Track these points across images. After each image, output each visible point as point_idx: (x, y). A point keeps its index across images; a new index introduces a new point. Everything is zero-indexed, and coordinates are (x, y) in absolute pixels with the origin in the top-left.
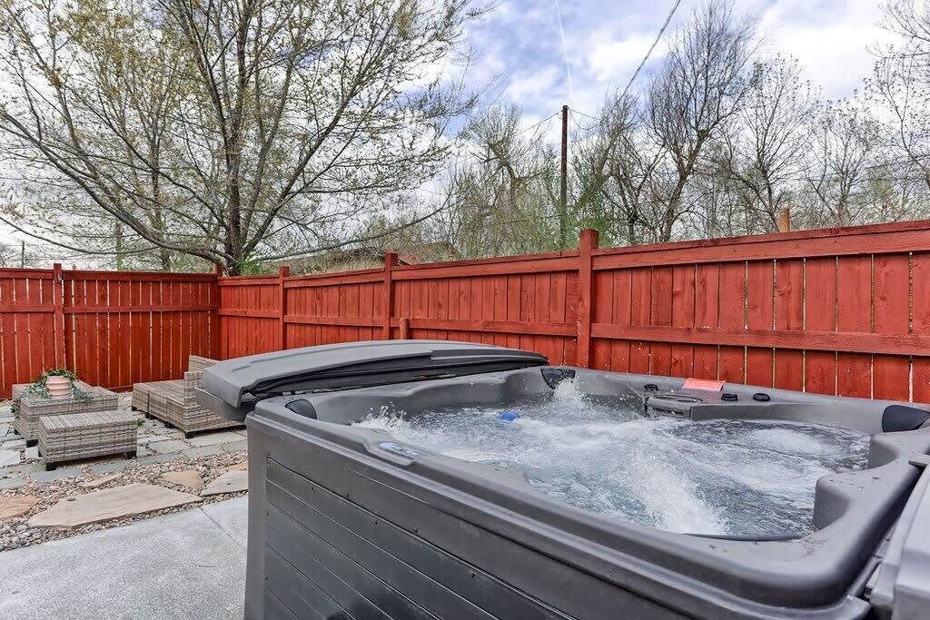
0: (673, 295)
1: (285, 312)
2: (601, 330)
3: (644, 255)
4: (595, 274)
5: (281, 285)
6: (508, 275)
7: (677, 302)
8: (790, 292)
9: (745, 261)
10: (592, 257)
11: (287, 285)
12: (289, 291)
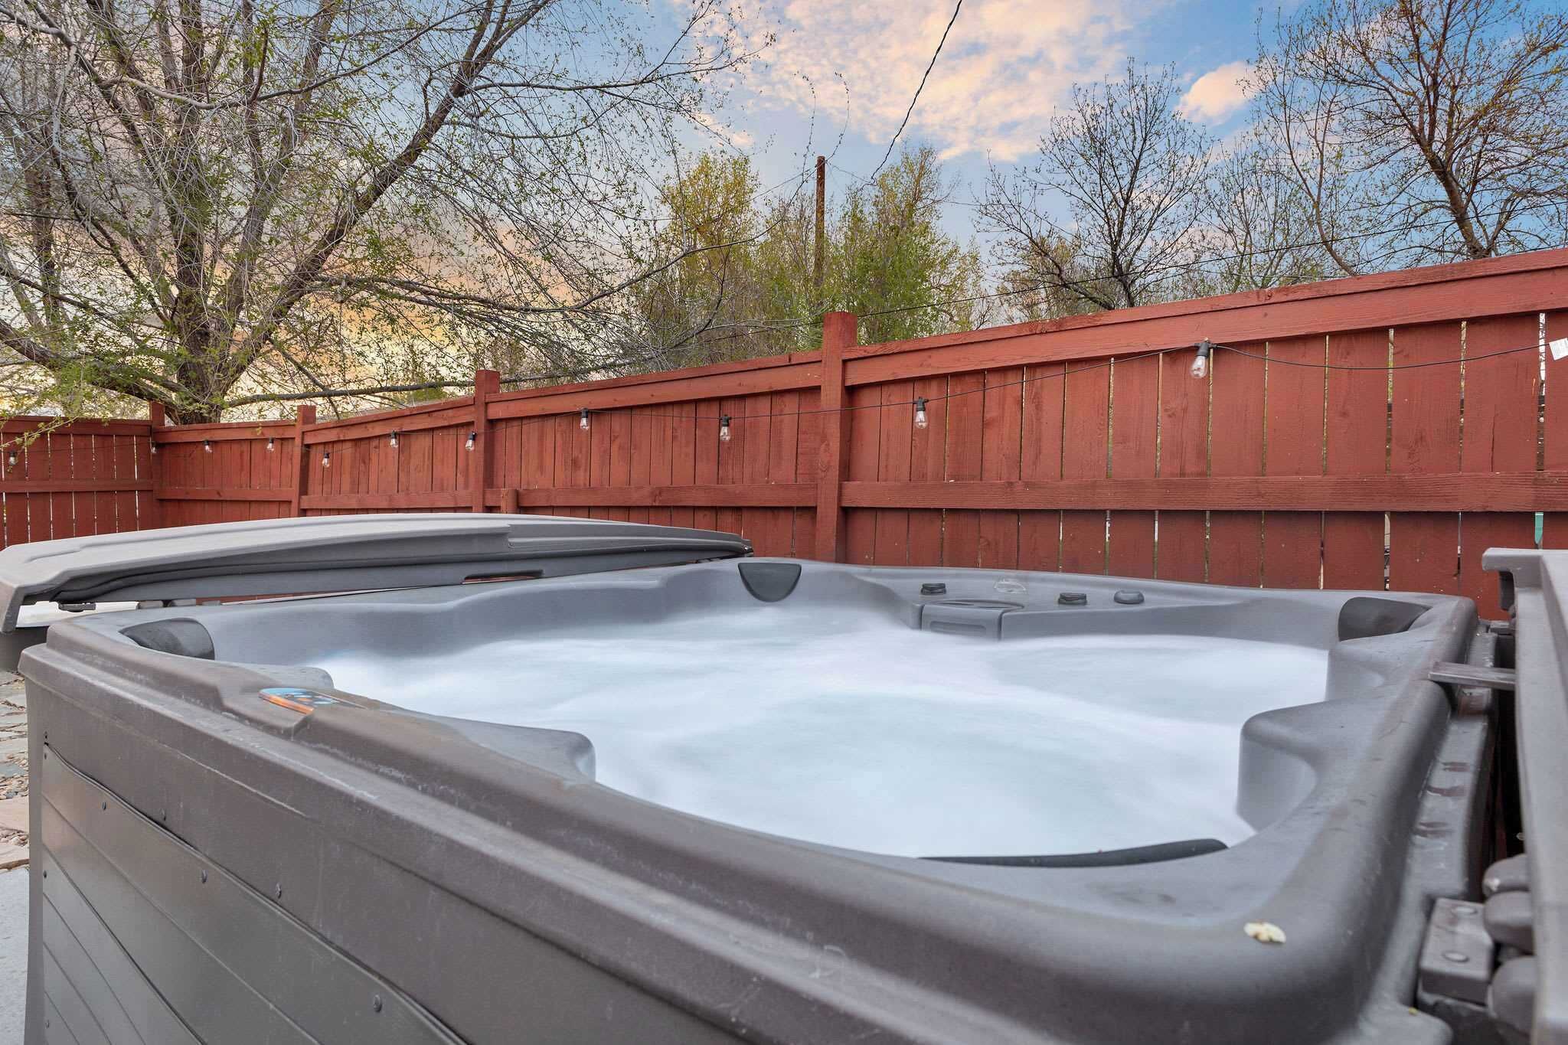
0: (985, 424)
1: (304, 490)
2: (858, 494)
3: (934, 353)
4: (851, 392)
5: (298, 441)
6: (697, 402)
7: (991, 436)
8: (1185, 410)
9: (1110, 357)
10: (845, 362)
11: (308, 440)
12: (313, 451)
